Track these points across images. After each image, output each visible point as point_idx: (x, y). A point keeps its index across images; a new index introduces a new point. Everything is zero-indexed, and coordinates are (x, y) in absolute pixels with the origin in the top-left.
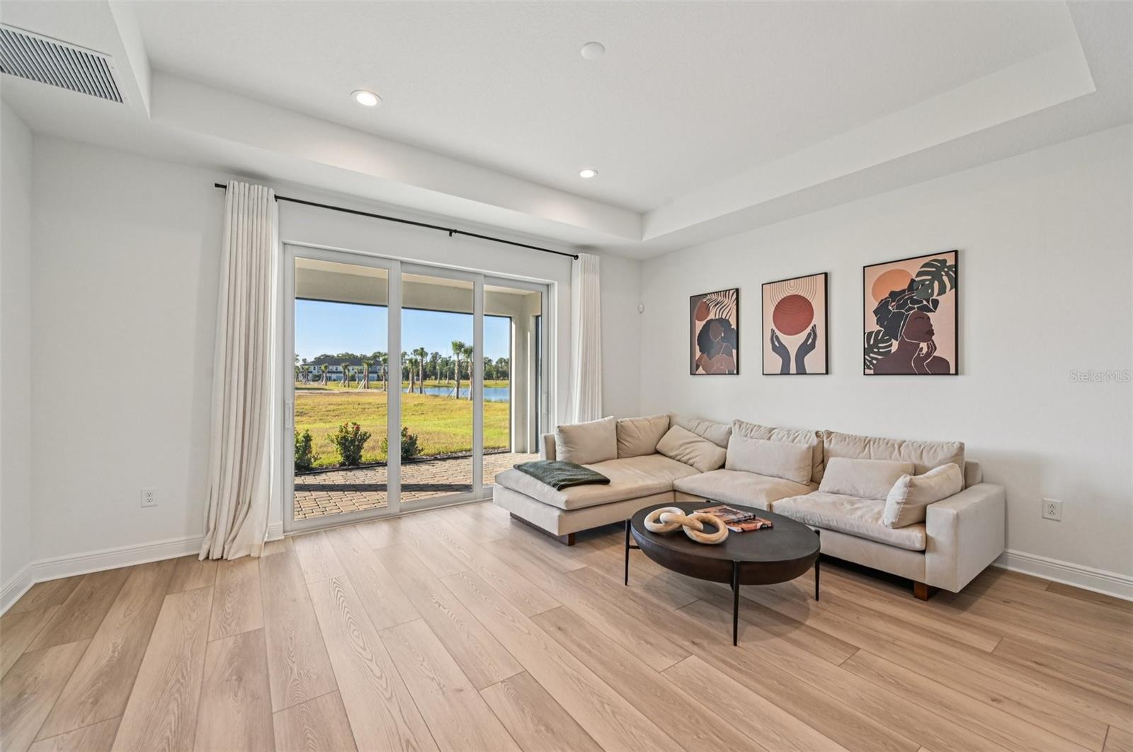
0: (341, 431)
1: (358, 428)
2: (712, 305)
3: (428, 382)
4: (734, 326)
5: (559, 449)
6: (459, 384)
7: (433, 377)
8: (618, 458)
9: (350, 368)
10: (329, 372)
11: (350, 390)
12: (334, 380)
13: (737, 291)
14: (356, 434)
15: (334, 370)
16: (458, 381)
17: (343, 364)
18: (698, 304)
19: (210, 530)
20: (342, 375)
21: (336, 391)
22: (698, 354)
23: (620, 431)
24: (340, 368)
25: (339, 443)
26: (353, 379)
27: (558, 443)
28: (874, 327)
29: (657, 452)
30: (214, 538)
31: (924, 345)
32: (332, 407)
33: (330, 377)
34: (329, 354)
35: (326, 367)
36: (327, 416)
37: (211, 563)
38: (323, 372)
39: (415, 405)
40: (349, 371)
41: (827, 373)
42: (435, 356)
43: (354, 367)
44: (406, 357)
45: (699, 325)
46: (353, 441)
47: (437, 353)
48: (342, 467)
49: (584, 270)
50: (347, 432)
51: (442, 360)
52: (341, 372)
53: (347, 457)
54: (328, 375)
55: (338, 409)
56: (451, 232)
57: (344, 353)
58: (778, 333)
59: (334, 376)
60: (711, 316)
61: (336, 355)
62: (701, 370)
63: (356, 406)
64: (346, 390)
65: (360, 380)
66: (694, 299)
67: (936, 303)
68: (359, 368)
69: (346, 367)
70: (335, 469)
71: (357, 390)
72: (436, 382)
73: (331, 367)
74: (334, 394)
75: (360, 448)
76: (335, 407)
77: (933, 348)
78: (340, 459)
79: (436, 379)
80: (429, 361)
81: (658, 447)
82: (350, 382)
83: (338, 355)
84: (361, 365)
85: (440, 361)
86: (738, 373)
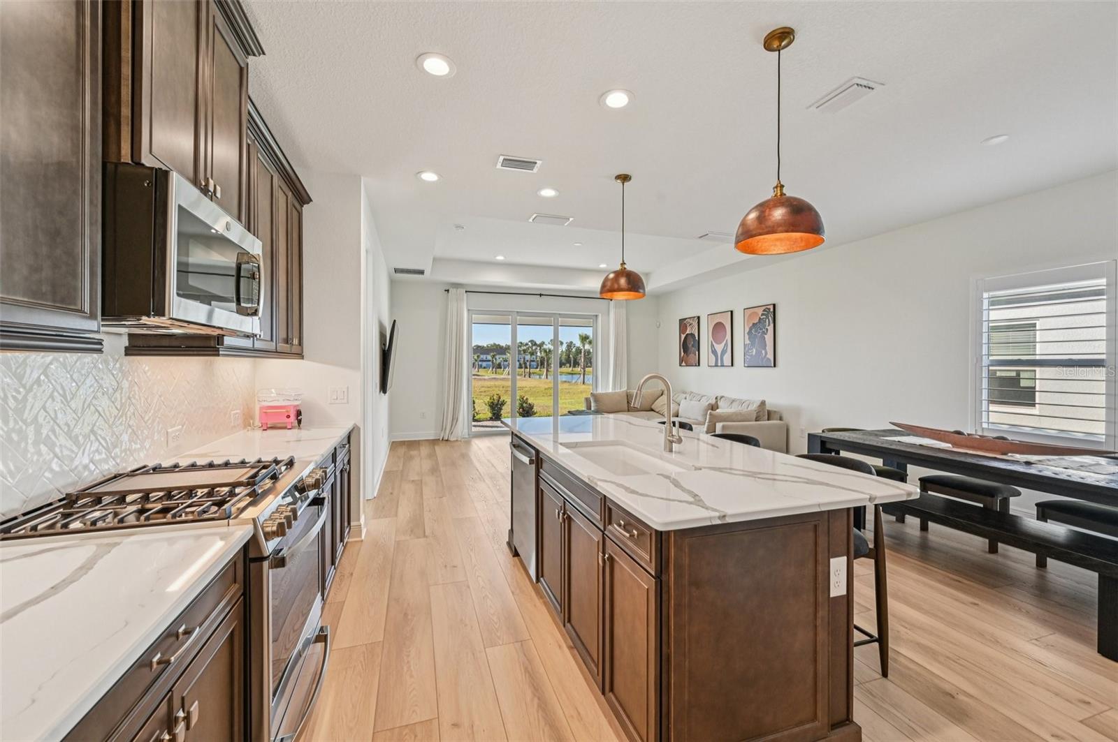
0: (491, 399)
1: (500, 398)
2: (688, 325)
3: (564, 369)
4: (697, 338)
5: (593, 404)
6: (584, 371)
7: (568, 365)
8: (628, 411)
9: (497, 357)
10: (480, 361)
11: (498, 376)
12: (484, 368)
13: (699, 318)
14: (499, 401)
15: (485, 359)
16: (584, 369)
17: (492, 354)
18: (683, 324)
19: (443, 429)
20: (491, 363)
21: (486, 377)
22: (682, 354)
23: (629, 397)
24: (489, 357)
25: (490, 406)
26: (499, 366)
27: (592, 401)
28: (748, 342)
29: (652, 410)
30: (445, 432)
31: (763, 352)
32: (483, 389)
33: (481, 366)
34: (480, 344)
35: (478, 357)
36: (481, 395)
37: (444, 442)
38: (476, 361)
39: (545, 389)
40: (496, 359)
41: (732, 365)
42: (570, 345)
43: (500, 356)
44: (545, 347)
45: (683, 336)
46: (497, 405)
47: (571, 342)
48: (491, 419)
49: (616, 307)
50: (494, 399)
51: (576, 349)
52: (490, 361)
53: (494, 414)
54: (480, 363)
55: (489, 391)
56: (541, 295)
57: (492, 343)
58: (714, 343)
59: (484, 364)
60: (688, 332)
61: (485, 346)
62: (683, 364)
63: (501, 389)
64: (494, 376)
65: (505, 368)
66: (682, 321)
67: (767, 330)
68: (504, 356)
69: (494, 356)
70: (487, 420)
71: (502, 377)
72: (570, 370)
73: (482, 356)
74: (485, 379)
75: (501, 409)
76: (487, 389)
77: (766, 353)
78: (490, 415)
79: (570, 366)
80: (564, 350)
81: (653, 407)
82: (498, 370)
83: (487, 346)
84: (505, 354)
85: (574, 350)
86: (699, 365)
